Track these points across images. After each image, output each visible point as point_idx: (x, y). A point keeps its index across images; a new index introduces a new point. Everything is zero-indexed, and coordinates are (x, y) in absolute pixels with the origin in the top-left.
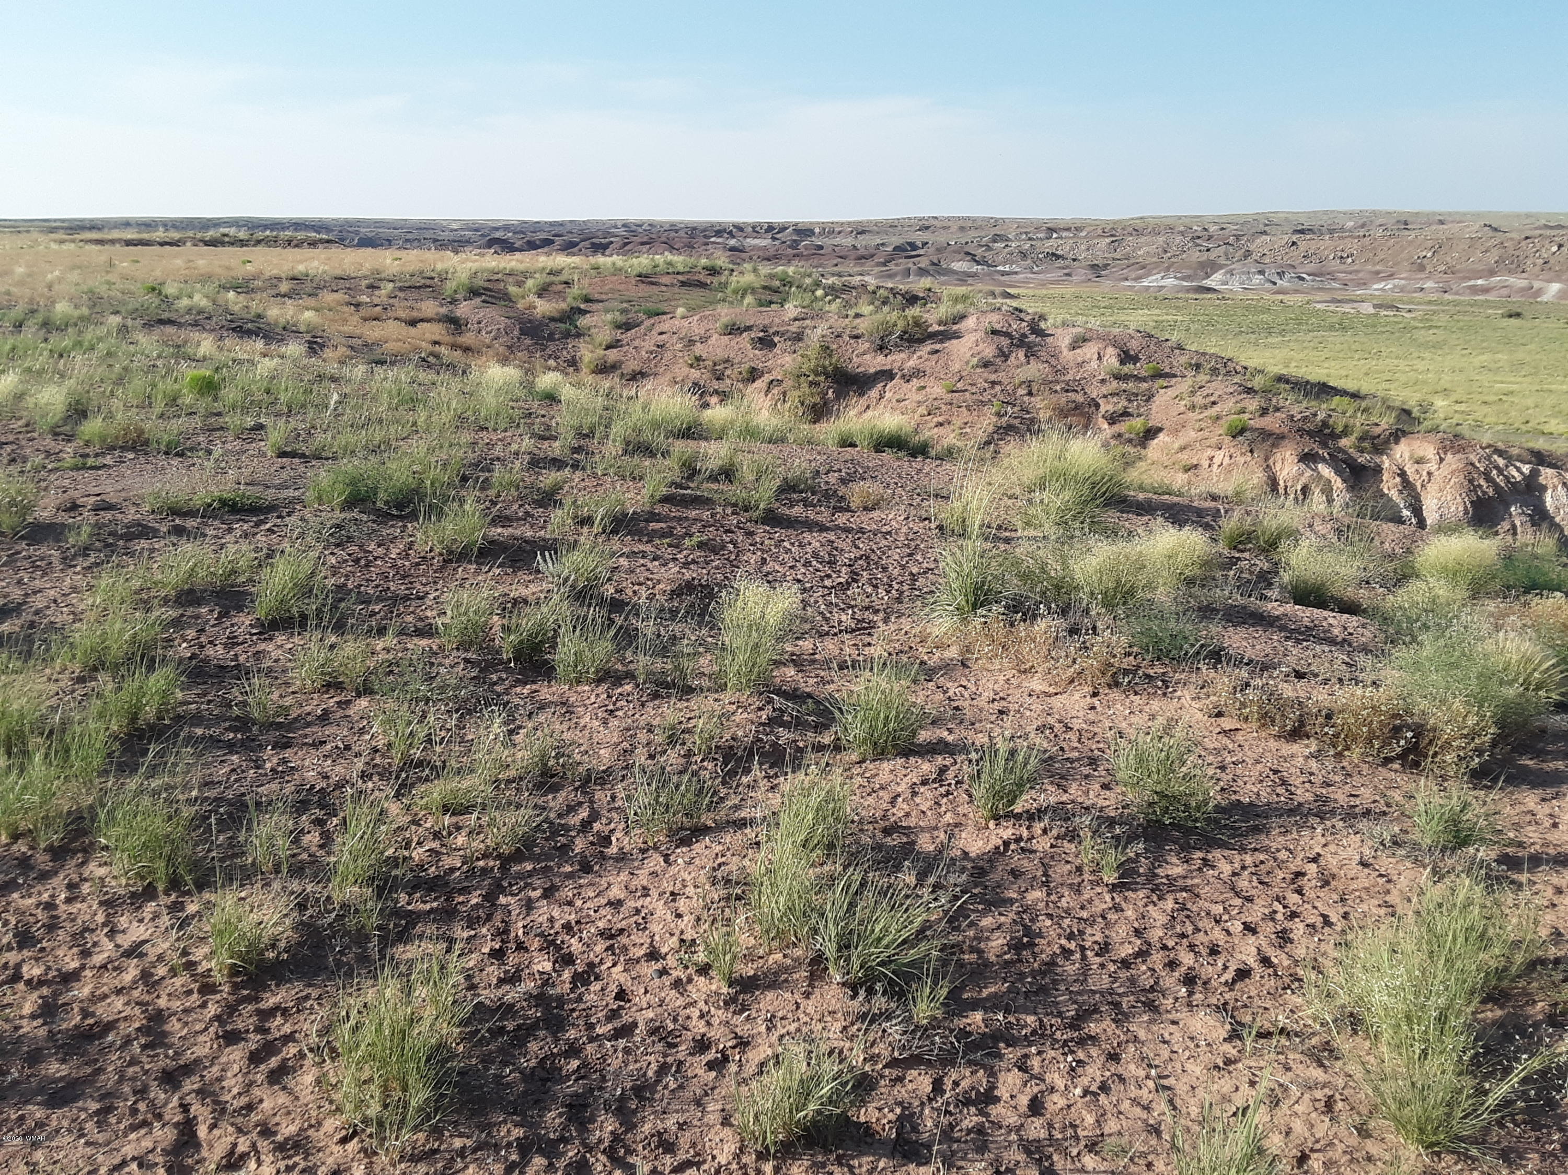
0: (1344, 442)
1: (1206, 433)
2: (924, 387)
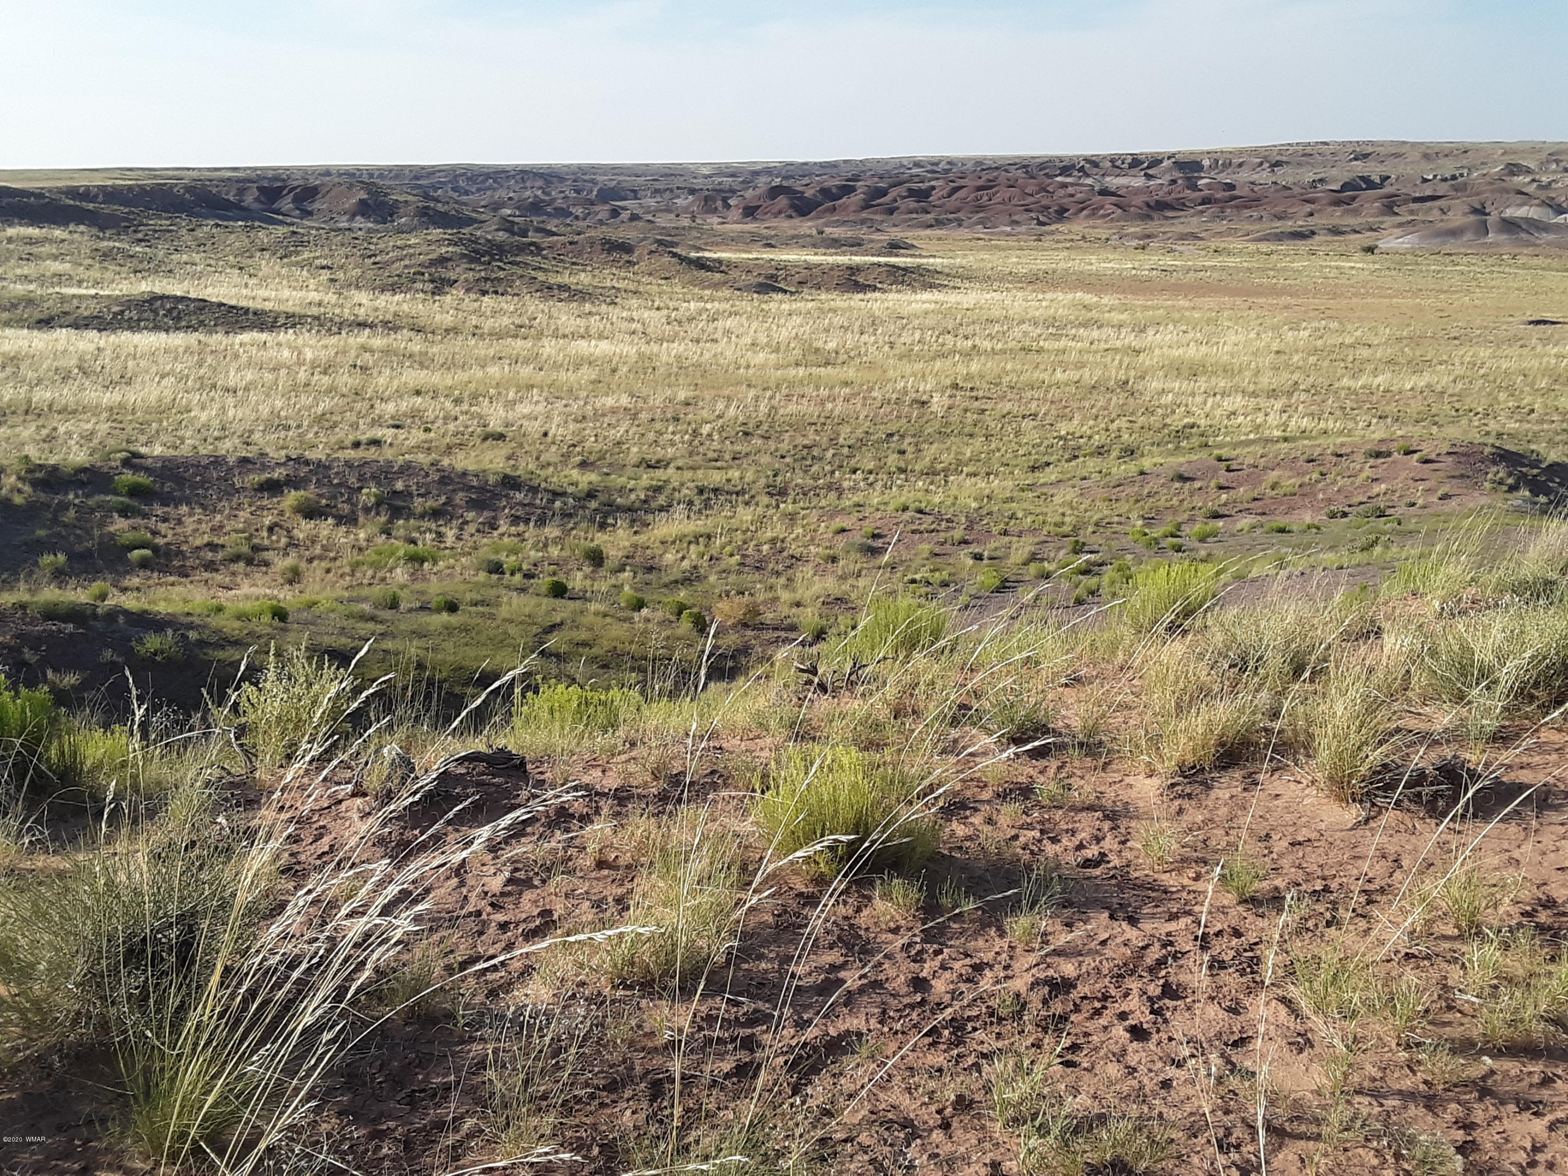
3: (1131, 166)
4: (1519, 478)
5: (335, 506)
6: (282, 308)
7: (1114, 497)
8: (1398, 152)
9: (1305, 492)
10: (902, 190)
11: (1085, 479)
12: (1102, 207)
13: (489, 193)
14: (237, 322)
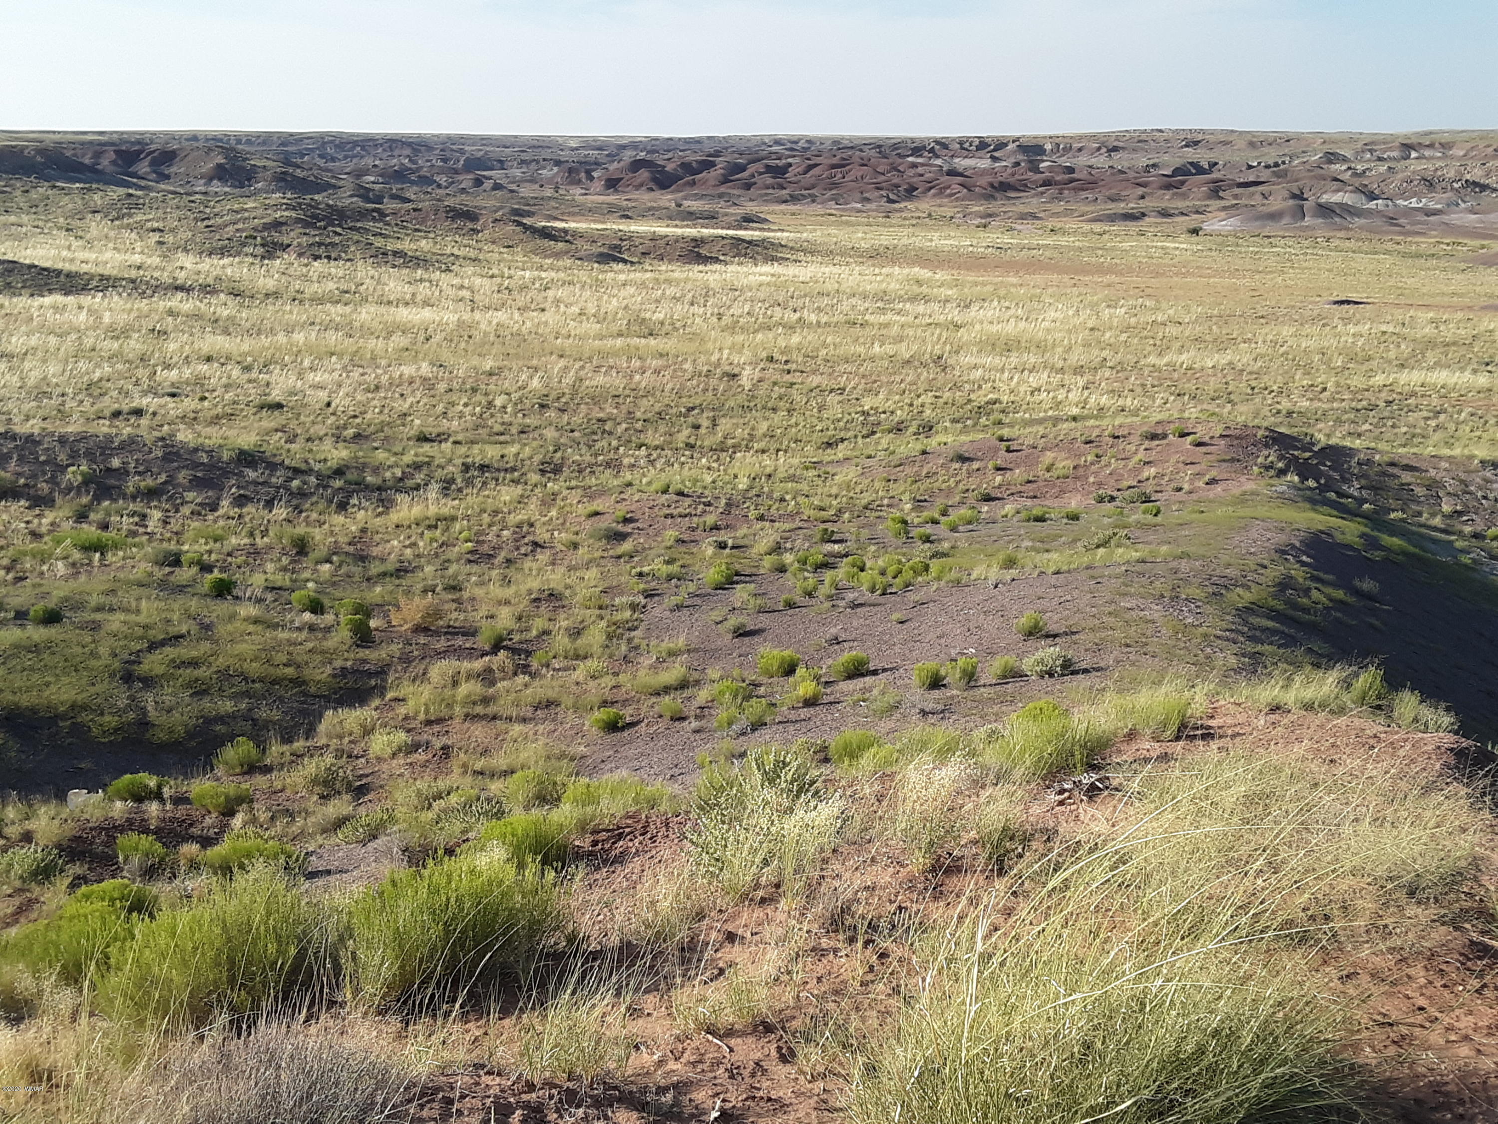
3: (978, 148)
4: (1290, 461)
5: (35, 486)
6: (100, 270)
7: (892, 477)
8: (1226, 139)
9: (1078, 473)
10: (759, 166)
11: (869, 457)
12: (949, 187)
13: (355, 160)
14: (46, 284)
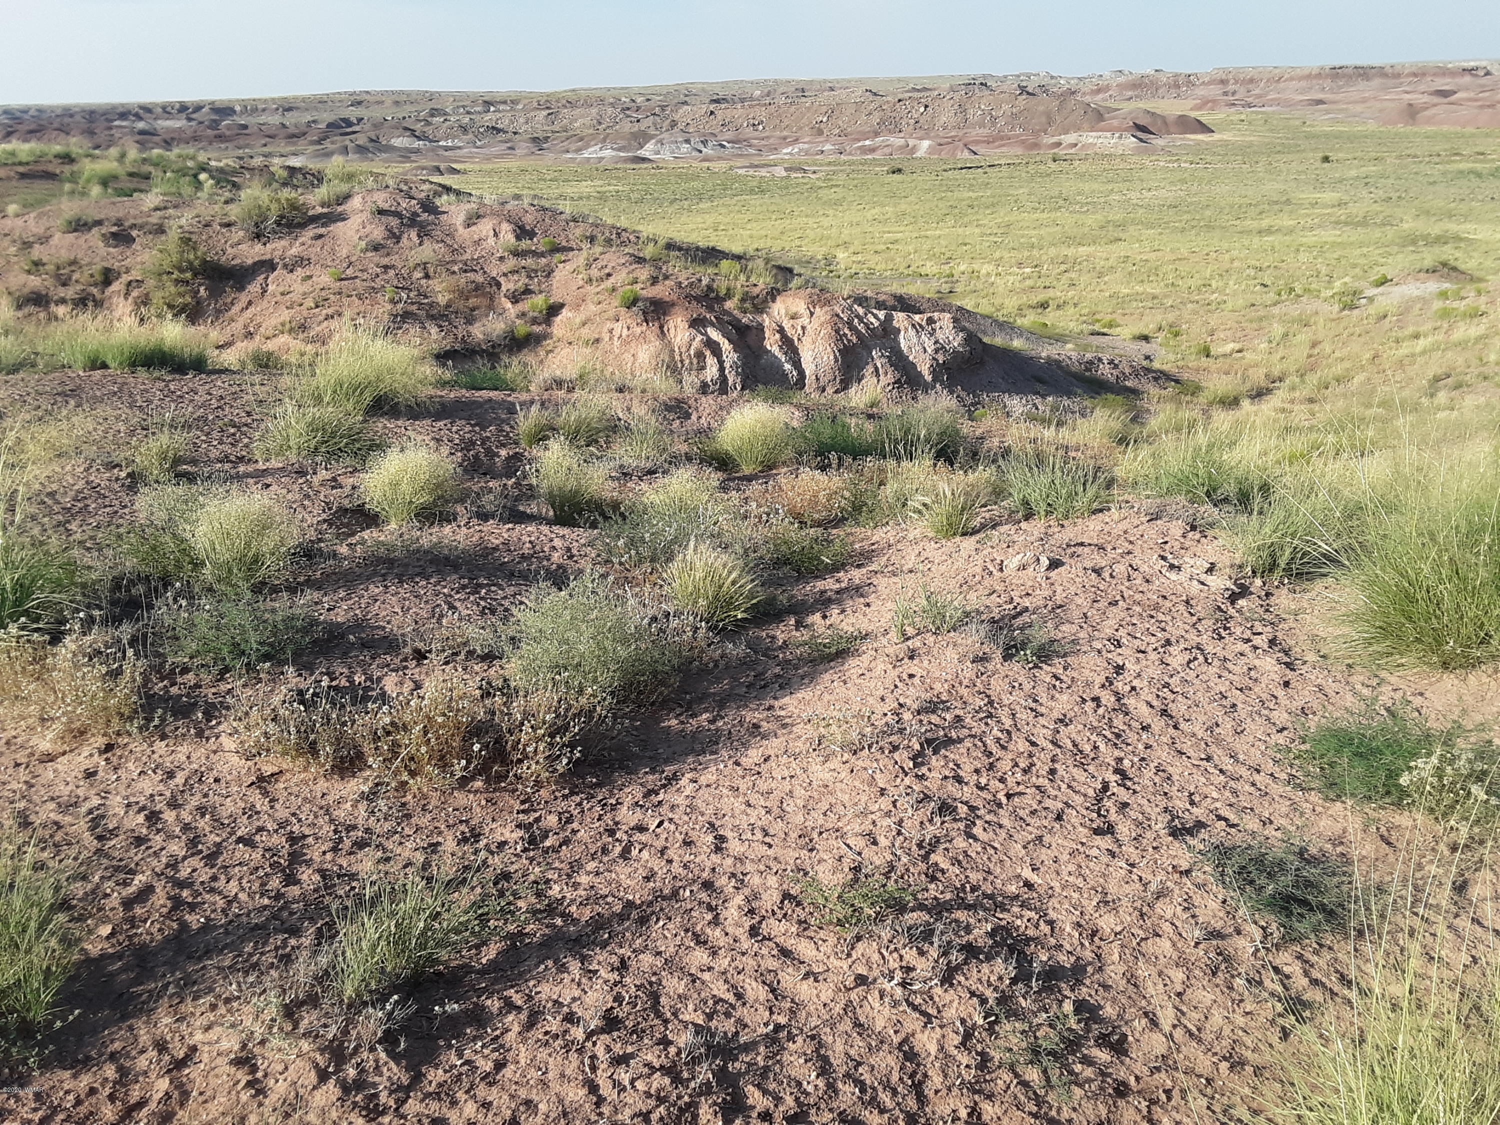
0: (729, 305)
1: (603, 306)
2: (310, 277)
3: (178, 111)
